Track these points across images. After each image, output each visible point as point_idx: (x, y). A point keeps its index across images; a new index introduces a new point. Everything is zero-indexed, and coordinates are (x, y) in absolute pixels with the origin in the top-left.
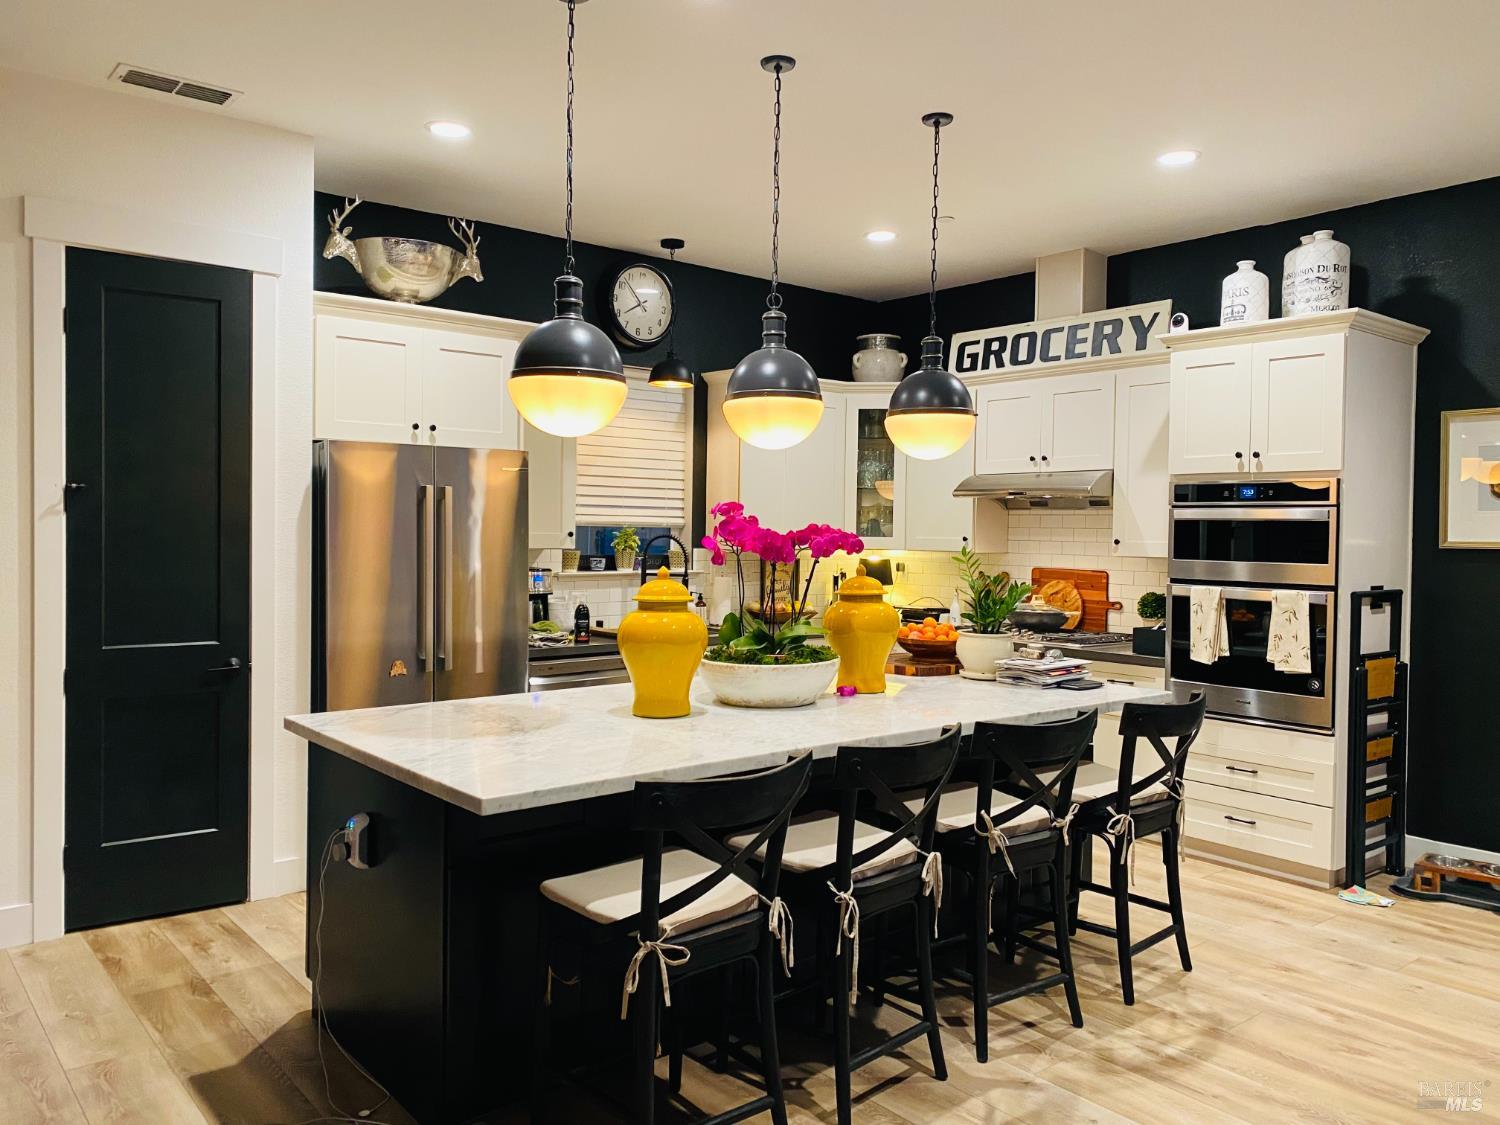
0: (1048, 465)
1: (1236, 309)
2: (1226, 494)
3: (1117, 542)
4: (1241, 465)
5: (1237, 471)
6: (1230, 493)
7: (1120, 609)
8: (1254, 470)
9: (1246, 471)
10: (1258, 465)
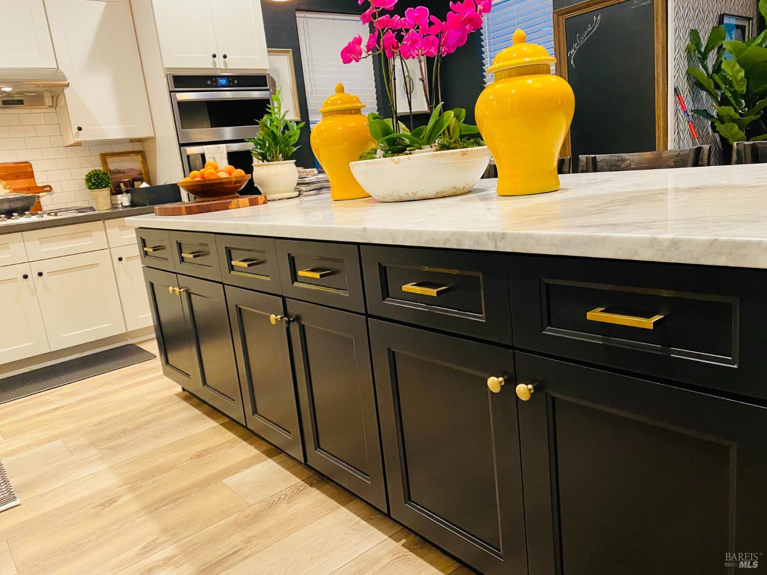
2: (209, 82)
3: (80, 129)
4: (214, 63)
5: (212, 67)
6: (211, 82)
7: (50, 191)
8: (223, 67)
9: (218, 67)
10: (225, 64)
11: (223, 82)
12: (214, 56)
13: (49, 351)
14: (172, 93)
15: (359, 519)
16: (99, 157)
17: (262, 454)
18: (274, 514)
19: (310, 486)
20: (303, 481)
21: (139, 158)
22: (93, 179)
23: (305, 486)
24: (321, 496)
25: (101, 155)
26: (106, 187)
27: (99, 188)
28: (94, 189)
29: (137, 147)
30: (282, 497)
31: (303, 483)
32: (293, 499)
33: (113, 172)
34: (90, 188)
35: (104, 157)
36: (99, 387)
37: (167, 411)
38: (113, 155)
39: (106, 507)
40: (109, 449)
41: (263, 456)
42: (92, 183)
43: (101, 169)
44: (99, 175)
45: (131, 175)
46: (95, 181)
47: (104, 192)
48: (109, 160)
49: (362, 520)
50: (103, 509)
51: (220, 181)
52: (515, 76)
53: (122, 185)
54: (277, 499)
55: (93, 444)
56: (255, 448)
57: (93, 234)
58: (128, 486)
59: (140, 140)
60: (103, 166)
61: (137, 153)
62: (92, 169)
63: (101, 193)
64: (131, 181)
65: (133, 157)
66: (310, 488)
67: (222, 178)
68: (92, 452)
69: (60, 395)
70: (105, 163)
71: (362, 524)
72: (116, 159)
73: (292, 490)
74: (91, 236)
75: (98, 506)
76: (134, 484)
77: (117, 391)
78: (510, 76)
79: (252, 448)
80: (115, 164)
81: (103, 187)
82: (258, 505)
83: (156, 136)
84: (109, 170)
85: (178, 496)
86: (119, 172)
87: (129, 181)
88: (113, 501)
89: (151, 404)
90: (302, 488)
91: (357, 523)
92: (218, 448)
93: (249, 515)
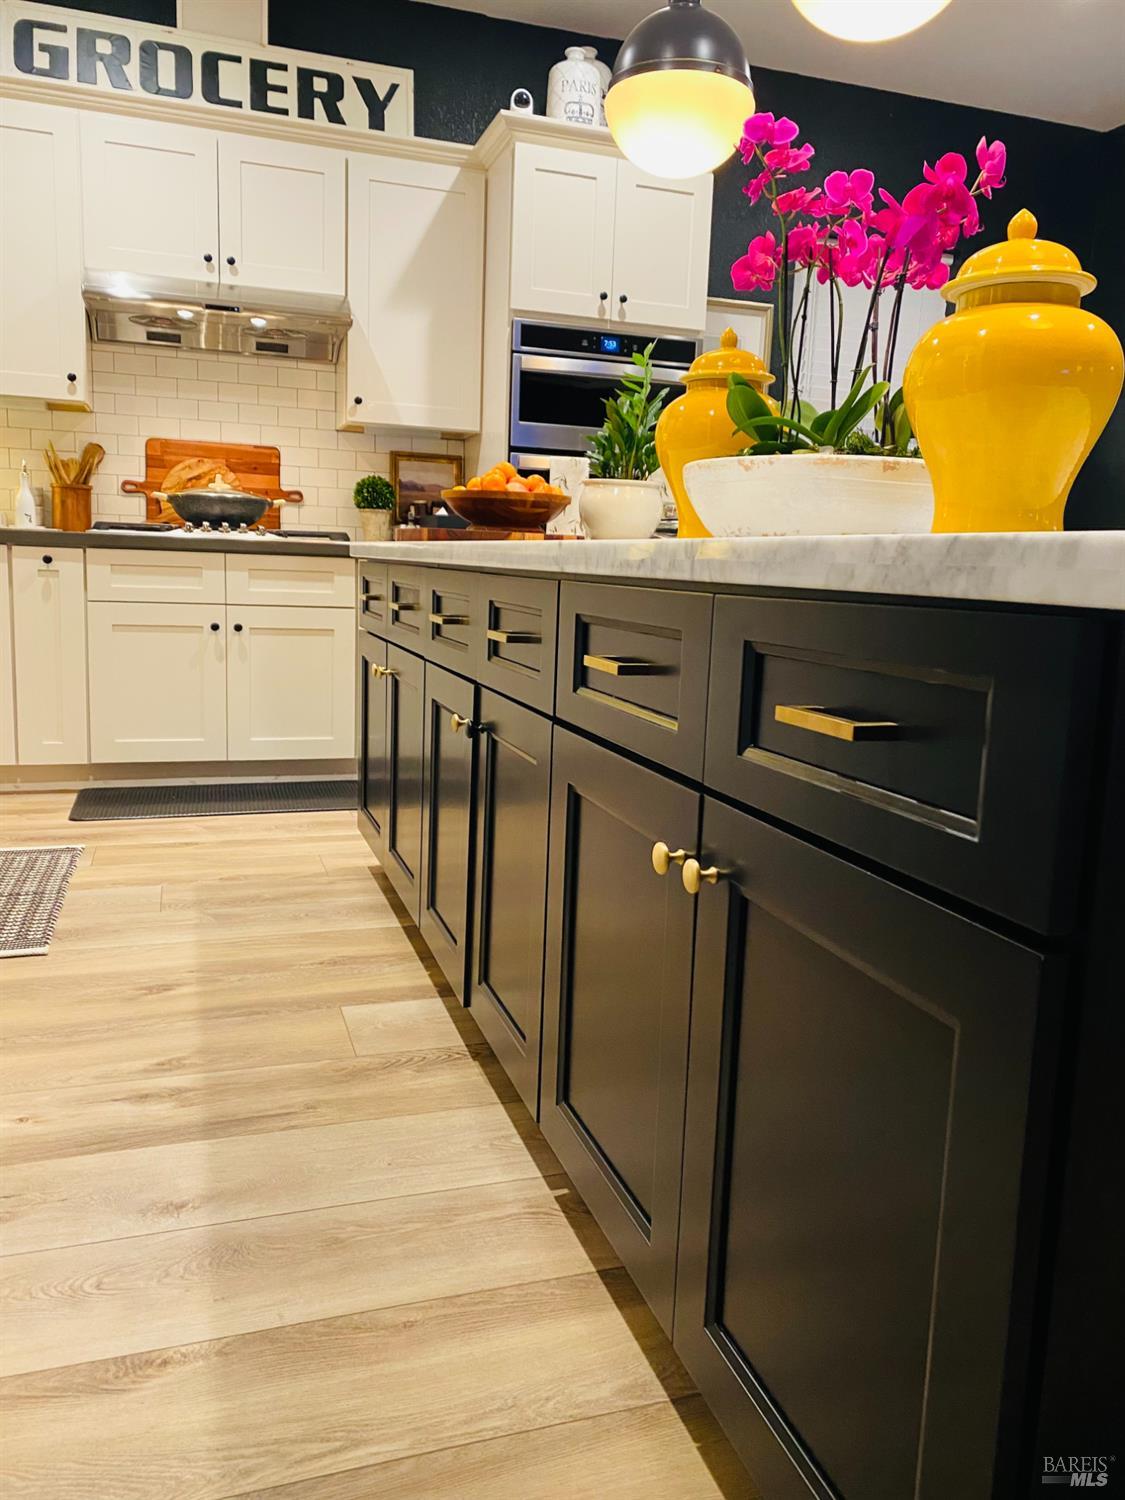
0: (235, 273)
1: (584, 108)
2: (585, 343)
3: (358, 401)
4: (602, 310)
5: (597, 316)
6: (589, 343)
7: (299, 501)
8: (616, 318)
9: (607, 317)
10: (622, 313)
11: (612, 345)
12: (604, 297)
13: (225, 759)
14: (515, 354)
15: (514, 1131)
16: (388, 456)
17: (433, 987)
18: (383, 1080)
19: (473, 1057)
20: (467, 1046)
21: (454, 468)
22: (365, 490)
23: (465, 1055)
24: (480, 1077)
25: (392, 453)
26: (383, 507)
27: (372, 507)
28: (364, 507)
29: (454, 449)
30: (416, 1059)
31: (466, 1049)
32: (429, 1068)
33: (404, 486)
34: (359, 506)
35: (396, 457)
36: (270, 830)
37: (339, 887)
38: (412, 456)
39: (151, 993)
40: (216, 916)
41: (434, 990)
42: (363, 497)
43: (386, 477)
44: (377, 485)
45: (433, 497)
46: (371, 495)
47: (379, 515)
48: (403, 464)
49: (518, 1136)
50: (146, 994)
51: (504, 497)
52: (996, 301)
53: (412, 509)
54: (404, 1060)
55: (199, 904)
56: (430, 976)
57: (336, 578)
58: (200, 975)
59: (460, 437)
60: (391, 473)
61: (450, 459)
62: (372, 475)
63: (373, 516)
64: (429, 505)
65: (444, 465)
66: (471, 1060)
67: (510, 493)
68: (192, 915)
69: (205, 828)
70: (395, 468)
71: (513, 1141)
72: (415, 464)
73: (438, 1054)
74: (331, 581)
75: (142, 989)
76: (209, 975)
77: (289, 841)
78: (985, 302)
79: (426, 973)
80: (409, 473)
81: (378, 507)
82: (368, 1060)
83: (484, 432)
84: (400, 481)
85: (259, 1009)
86: (414, 487)
87: (426, 505)
88: (167, 988)
89: (323, 870)
90: (457, 1056)
91: (507, 1138)
92: (372, 960)
93: (343, 1069)
